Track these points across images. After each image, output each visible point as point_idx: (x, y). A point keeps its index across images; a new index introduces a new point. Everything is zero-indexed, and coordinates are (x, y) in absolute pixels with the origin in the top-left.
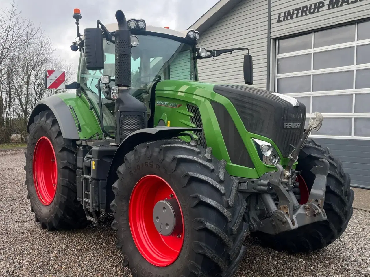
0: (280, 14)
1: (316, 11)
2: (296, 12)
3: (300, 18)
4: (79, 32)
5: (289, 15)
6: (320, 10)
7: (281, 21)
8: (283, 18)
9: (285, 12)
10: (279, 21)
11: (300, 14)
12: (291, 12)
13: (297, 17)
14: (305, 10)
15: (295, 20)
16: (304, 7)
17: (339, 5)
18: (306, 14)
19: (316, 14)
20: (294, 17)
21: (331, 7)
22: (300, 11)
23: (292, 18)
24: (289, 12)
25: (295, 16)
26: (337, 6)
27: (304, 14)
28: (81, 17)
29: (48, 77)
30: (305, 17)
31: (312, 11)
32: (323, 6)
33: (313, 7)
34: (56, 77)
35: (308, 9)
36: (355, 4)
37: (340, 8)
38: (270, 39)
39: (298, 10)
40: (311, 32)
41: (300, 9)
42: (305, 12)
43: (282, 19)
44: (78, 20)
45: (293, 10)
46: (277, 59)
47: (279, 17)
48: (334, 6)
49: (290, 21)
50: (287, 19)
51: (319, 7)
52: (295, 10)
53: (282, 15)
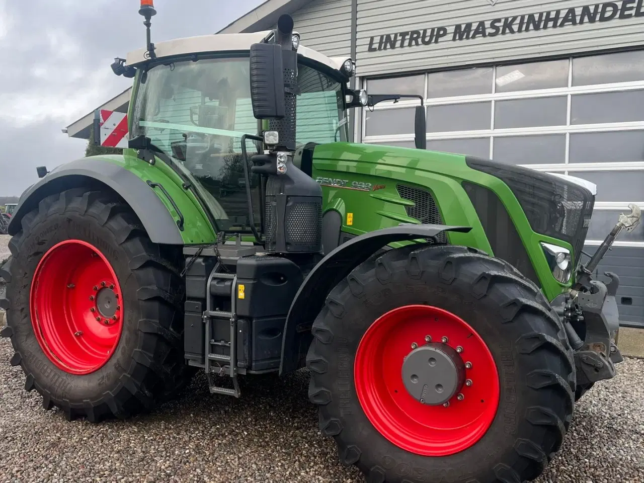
0: (372, 38)
1: (433, 41)
2: (399, 38)
3: (407, 49)
4: (151, 42)
5: (388, 42)
6: (440, 39)
7: (375, 50)
8: (378, 45)
9: (382, 37)
10: (371, 49)
11: (406, 43)
12: (392, 37)
13: (402, 46)
14: (415, 37)
15: (398, 50)
16: (413, 32)
17: (470, 36)
18: (417, 44)
19: (433, 46)
20: (396, 46)
21: (457, 38)
22: (408, 37)
23: (393, 47)
24: (388, 36)
25: (398, 44)
26: (467, 38)
27: (414, 43)
28: (154, 13)
29: (103, 124)
30: (414, 48)
31: (427, 39)
32: (445, 34)
33: (429, 33)
34: (114, 125)
35: (421, 36)
36: (494, 37)
37: (471, 40)
38: (355, 77)
39: (403, 35)
40: (423, 72)
41: (407, 33)
42: (416, 39)
43: (376, 46)
44: (148, 18)
45: (396, 35)
46: (365, 111)
47: (371, 43)
48: (463, 37)
49: (389, 51)
50: (385, 48)
51: (439, 36)
52: (399, 35)
53: (377, 40)
